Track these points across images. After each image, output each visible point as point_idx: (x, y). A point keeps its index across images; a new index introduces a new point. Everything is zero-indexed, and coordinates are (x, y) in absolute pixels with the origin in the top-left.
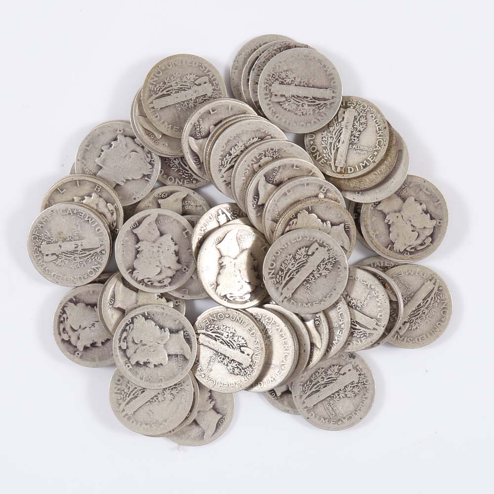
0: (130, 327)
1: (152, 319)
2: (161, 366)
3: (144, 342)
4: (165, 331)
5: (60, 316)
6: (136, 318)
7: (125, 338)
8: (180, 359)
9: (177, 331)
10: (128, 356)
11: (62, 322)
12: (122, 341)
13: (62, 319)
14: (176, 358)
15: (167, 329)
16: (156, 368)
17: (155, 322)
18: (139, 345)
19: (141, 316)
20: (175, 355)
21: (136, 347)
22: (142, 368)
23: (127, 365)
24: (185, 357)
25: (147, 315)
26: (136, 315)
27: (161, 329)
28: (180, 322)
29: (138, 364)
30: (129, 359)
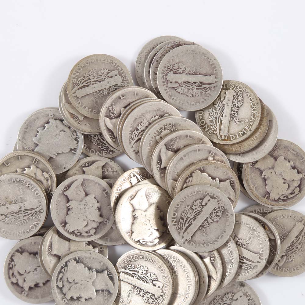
0: (64, 270)
1: (82, 262)
2: (90, 300)
3: (76, 281)
4: (92, 272)
5: (9, 264)
6: (69, 262)
7: (61, 278)
8: (106, 293)
9: (102, 271)
10: (64, 293)
11: (11, 268)
12: (58, 281)
13: (11, 266)
14: (102, 293)
15: (94, 270)
16: (87, 301)
17: (84, 264)
18: (73, 284)
19: (73, 260)
20: (101, 290)
21: (70, 285)
22: (75, 302)
23: (64, 300)
24: (109, 292)
25: (77, 259)
26: (69, 260)
27: (89, 270)
28: (104, 264)
29: (72, 299)
30: (65, 295)
